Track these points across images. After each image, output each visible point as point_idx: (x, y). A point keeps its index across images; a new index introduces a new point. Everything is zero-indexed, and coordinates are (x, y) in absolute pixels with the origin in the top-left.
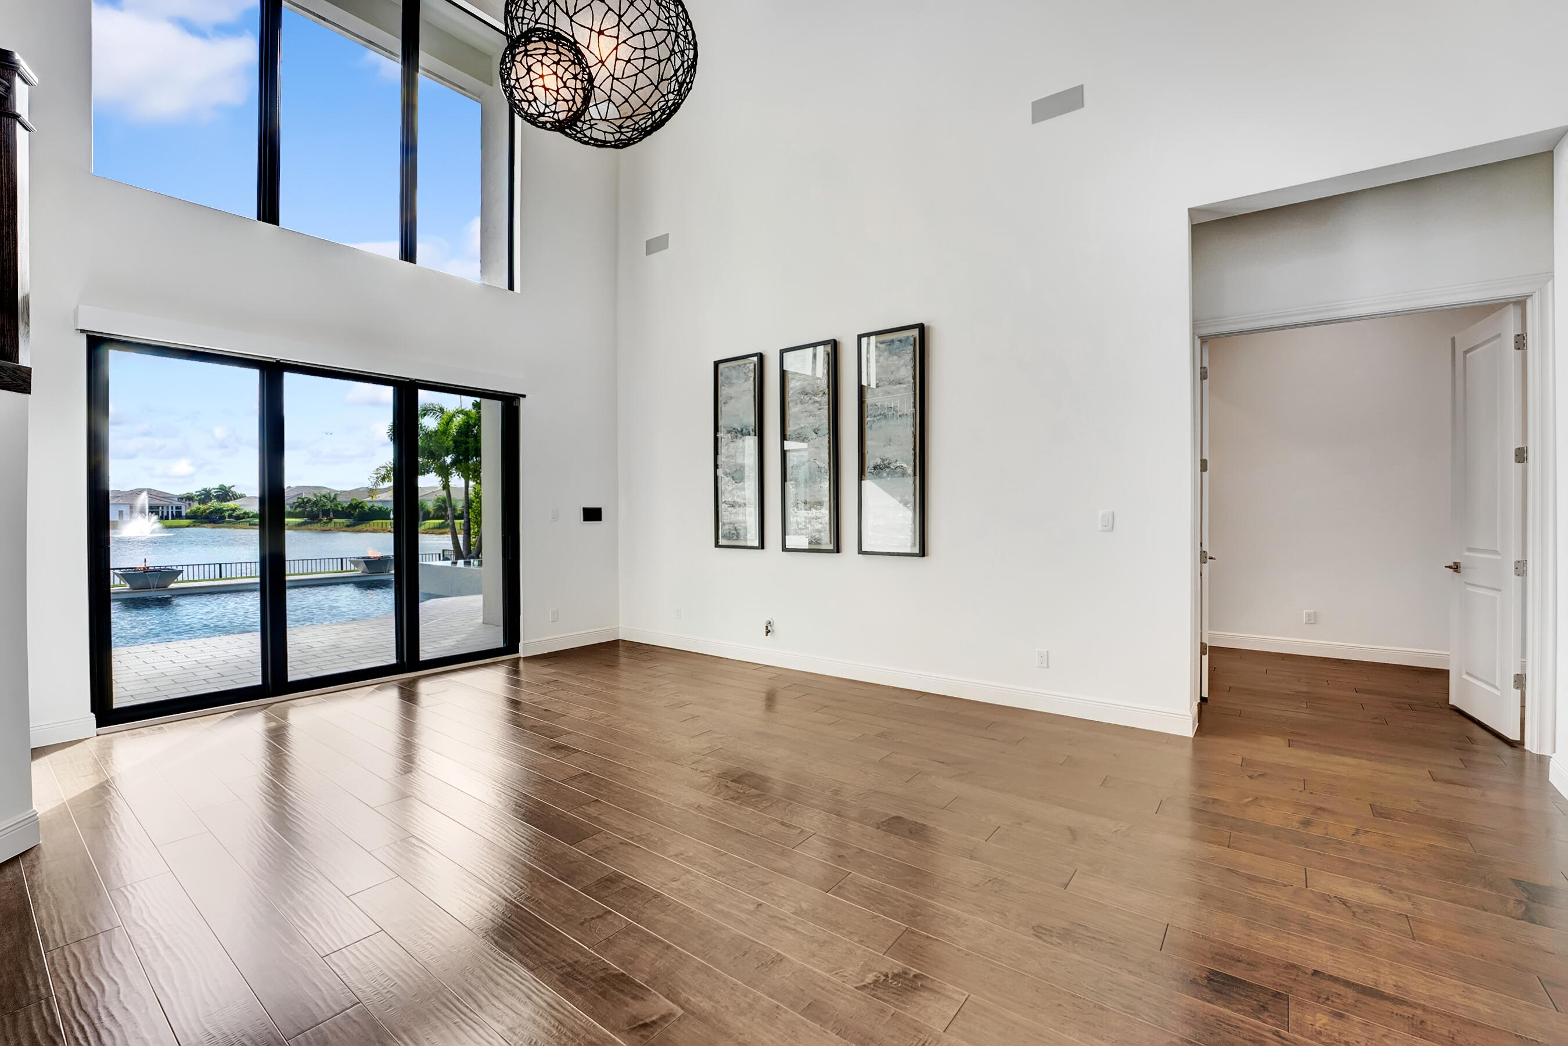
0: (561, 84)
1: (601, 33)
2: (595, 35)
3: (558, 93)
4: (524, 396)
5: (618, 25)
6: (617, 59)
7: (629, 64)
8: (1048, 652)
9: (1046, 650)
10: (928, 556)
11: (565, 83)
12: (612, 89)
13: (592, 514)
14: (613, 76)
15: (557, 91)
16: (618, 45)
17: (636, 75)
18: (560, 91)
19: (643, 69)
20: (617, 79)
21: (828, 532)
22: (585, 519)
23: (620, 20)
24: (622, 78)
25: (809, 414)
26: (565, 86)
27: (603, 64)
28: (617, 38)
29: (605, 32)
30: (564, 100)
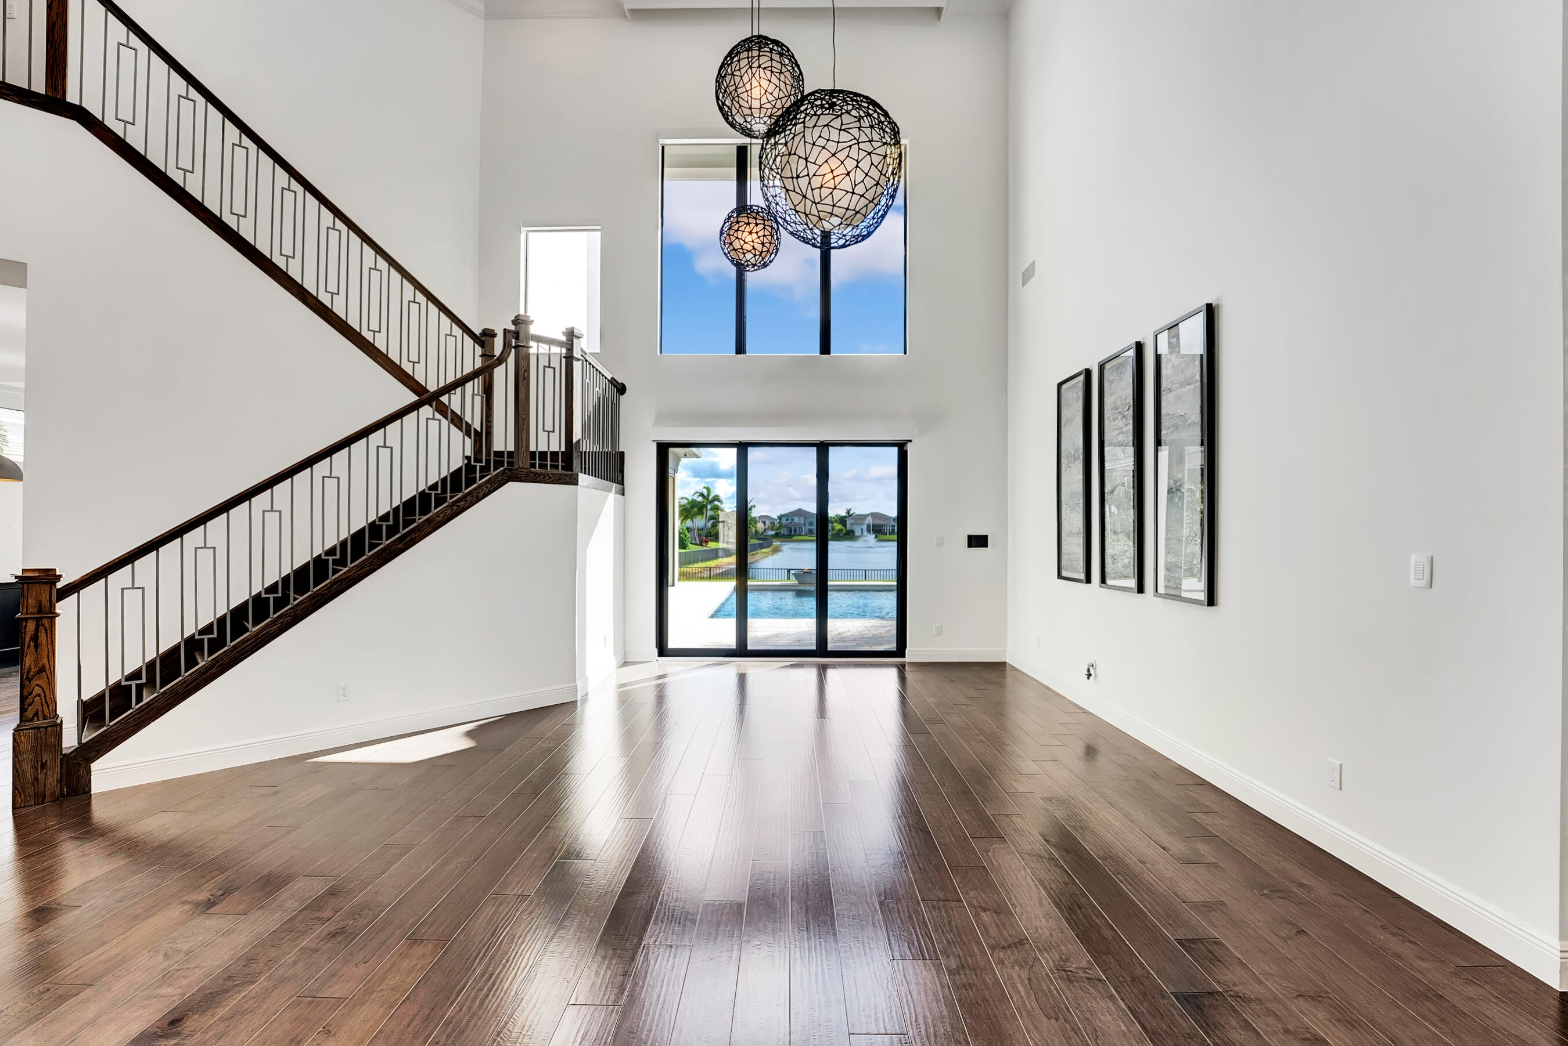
0: (742, 243)
1: (798, 177)
2: (795, 180)
3: (743, 249)
4: (910, 441)
5: (806, 166)
6: (812, 190)
7: (822, 189)
8: (1341, 765)
9: (1339, 763)
10: (1217, 605)
11: (744, 241)
12: (818, 211)
13: (978, 541)
14: (814, 202)
15: (742, 248)
16: (810, 179)
17: (831, 193)
18: (744, 247)
19: (835, 187)
20: (818, 203)
21: (1132, 568)
22: (970, 545)
23: (807, 161)
24: (821, 200)
25: (1118, 432)
26: (745, 243)
27: (806, 198)
28: (808, 175)
29: (801, 175)
30: (748, 251)
